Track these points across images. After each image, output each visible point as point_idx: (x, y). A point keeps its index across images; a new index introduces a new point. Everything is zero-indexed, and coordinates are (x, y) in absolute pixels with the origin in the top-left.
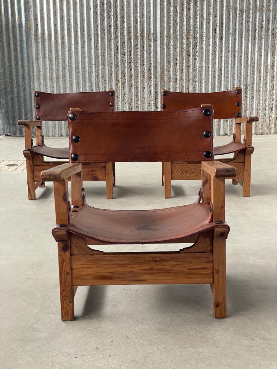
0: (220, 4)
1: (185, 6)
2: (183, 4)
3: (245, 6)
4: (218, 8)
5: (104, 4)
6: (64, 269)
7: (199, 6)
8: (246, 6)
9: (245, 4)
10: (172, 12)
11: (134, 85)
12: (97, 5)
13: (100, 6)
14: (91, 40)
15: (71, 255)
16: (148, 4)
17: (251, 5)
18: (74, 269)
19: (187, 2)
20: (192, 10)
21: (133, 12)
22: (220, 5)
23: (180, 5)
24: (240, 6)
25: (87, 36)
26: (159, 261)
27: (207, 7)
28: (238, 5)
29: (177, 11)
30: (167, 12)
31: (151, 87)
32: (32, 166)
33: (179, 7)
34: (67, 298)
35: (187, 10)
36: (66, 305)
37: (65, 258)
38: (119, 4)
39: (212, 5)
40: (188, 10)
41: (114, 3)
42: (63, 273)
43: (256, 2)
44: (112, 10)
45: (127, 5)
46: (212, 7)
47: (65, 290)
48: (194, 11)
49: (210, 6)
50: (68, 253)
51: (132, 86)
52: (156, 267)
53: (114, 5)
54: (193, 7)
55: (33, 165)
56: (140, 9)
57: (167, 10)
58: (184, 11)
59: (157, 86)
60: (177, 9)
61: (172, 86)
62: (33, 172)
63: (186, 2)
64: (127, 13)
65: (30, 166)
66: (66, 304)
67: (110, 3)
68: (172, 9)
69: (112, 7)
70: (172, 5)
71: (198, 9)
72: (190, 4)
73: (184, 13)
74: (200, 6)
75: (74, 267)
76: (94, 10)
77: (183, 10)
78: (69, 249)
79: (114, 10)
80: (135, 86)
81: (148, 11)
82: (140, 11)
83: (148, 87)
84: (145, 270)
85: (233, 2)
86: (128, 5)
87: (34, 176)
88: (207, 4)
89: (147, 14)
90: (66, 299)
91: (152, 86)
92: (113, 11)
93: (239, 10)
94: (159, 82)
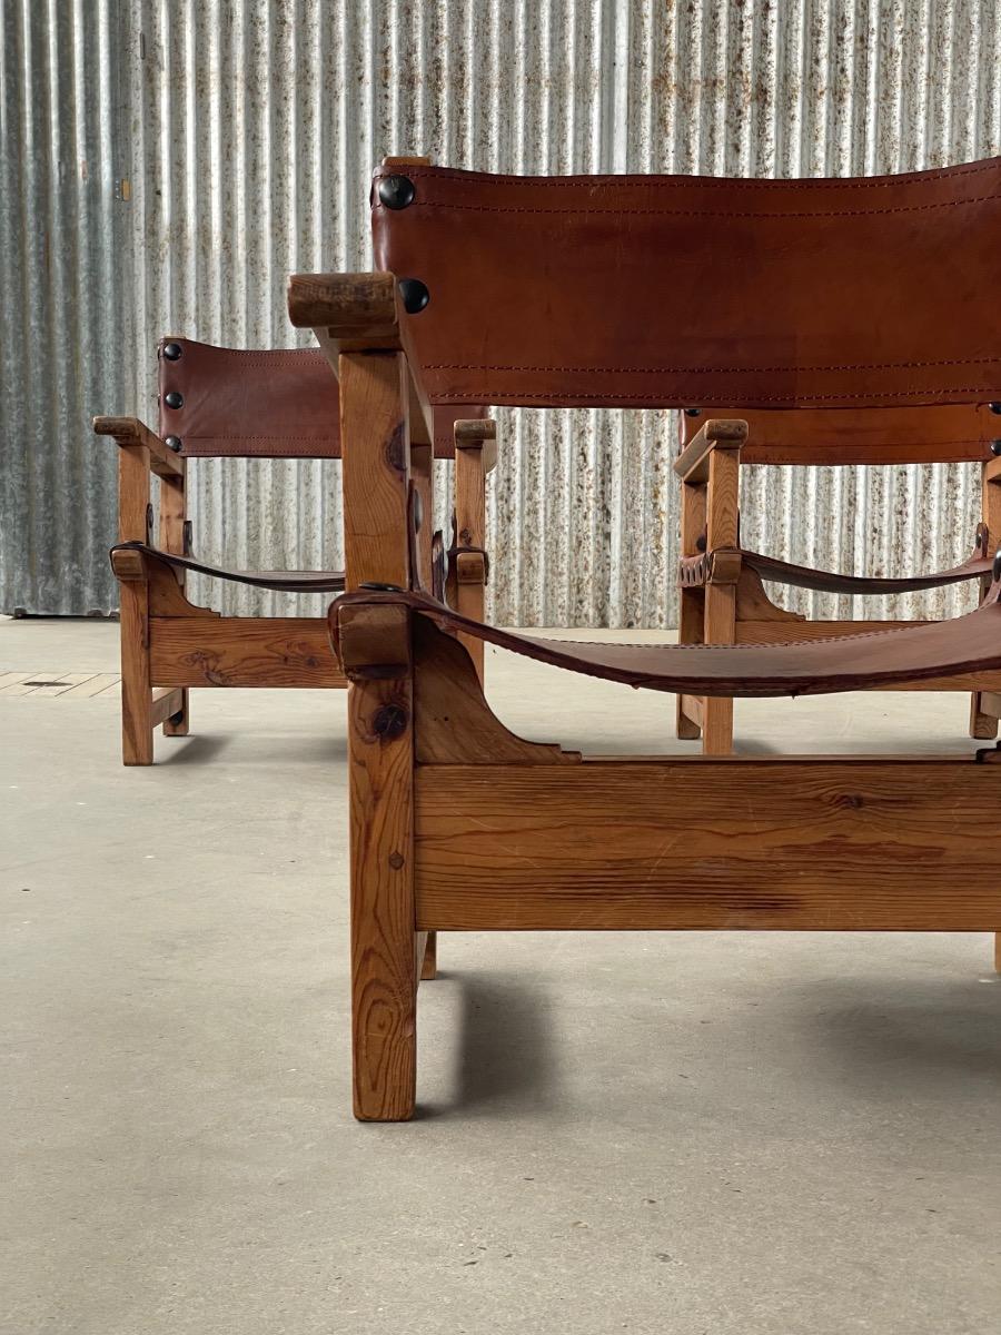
0: (853, 132)
1: (720, 135)
2: (713, 130)
3: (946, 142)
4: (846, 144)
5: (414, 122)
6: (375, 835)
7: (772, 135)
8: (951, 140)
9: (946, 132)
10: (671, 155)
11: (523, 428)
12: (387, 122)
13: (399, 130)
14: (360, 253)
15: (417, 764)
16: (579, 125)
17: (972, 138)
18: (430, 838)
19: (727, 122)
20: (747, 151)
21: (525, 154)
22: (853, 136)
23: (703, 133)
24: (927, 139)
25: (348, 241)
26: (873, 802)
27: (803, 140)
28: (921, 137)
29: (689, 154)
30: (653, 157)
31: (587, 434)
33: (697, 137)
34: (386, 995)
35: (726, 150)
36: (382, 1035)
37: (384, 774)
38: (470, 123)
39: (823, 133)
40: (731, 149)
41: (451, 119)
42: (372, 859)
43: (987, 127)
44: (445, 143)
45: (501, 128)
46: (822, 142)
47: (378, 950)
48: (755, 156)
49: (817, 138)
50: (400, 751)
51: (511, 431)
52: (857, 838)
53: (450, 127)
54: (752, 141)
55: (149, 616)
56: (551, 141)
57: (652, 148)
58: (717, 155)
59: (609, 434)
60: (688, 147)
61: (667, 433)
62: (148, 644)
63: (723, 121)
64: (500, 156)
66: (381, 1027)
67: (438, 117)
68: (670, 144)
69: (446, 134)
70: (671, 130)
71: (770, 146)
72: (740, 127)
73: (717, 160)
74: (777, 134)
75: (427, 827)
76: (374, 141)
77: (712, 150)
78: (409, 728)
79: (454, 144)
80: (526, 432)
81: (580, 151)
82: (550, 150)
83: (576, 434)
84: (798, 849)
85: (902, 126)
86: (505, 127)
87: (152, 660)
88: (803, 131)
89: (575, 162)
90: (384, 1003)
91: (590, 432)
92: (449, 149)
93: (926, 156)
94: (620, 417)
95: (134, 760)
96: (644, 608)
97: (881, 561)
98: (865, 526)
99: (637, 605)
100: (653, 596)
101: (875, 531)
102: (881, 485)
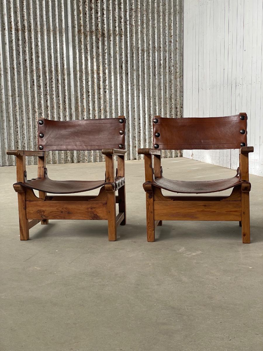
0: (125, 44)
1: (94, 44)
2: (92, 43)
3: (145, 46)
4: (123, 47)
5: (19, 40)
7: (106, 45)
8: (146, 46)
9: (145, 44)
10: (83, 49)
11: (51, 116)
12: (12, 40)
13: (15, 42)
14: (7, 73)
16: (60, 41)
17: (151, 46)
19: (96, 41)
20: (101, 48)
21: (48, 48)
22: (125, 45)
23: (90, 44)
24: (141, 46)
25: (4, 70)
27: (113, 46)
28: (140, 46)
29: (87, 49)
30: (79, 50)
31: (67, 117)
32: (24, 201)
33: (89, 45)
35: (96, 48)
38: (33, 41)
39: (118, 44)
40: (97, 48)
41: (28, 40)
43: (154, 43)
44: (27, 46)
45: (41, 42)
46: (118, 46)
49: (116, 46)
51: (48, 116)
53: (29, 41)
54: (102, 46)
55: (26, 201)
56: (54, 45)
57: (79, 48)
58: (94, 49)
59: (72, 116)
60: (87, 47)
61: (86, 116)
62: (25, 208)
63: (95, 41)
64: (41, 49)
65: (23, 201)
67: (25, 39)
68: (83, 46)
69: (27, 43)
70: (83, 43)
71: (106, 47)
72: (99, 43)
73: (94, 50)
74: (107, 45)
76: (9, 45)
77: (92, 48)
79: (29, 46)
80: (52, 116)
81: (61, 48)
82: (54, 47)
83: (64, 117)
85: (135, 43)
86: (42, 42)
87: (27, 213)
88: (113, 44)
89: (60, 51)
91: (67, 116)
92: (28, 47)
93: (141, 50)
94: (74, 112)
95: (23, 239)
96: (82, 158)
97: (136, 144)
98: (132, 136)
99: (80, 157)
100: (84, 155)
101: (134, 137)
102: (135, 126)
